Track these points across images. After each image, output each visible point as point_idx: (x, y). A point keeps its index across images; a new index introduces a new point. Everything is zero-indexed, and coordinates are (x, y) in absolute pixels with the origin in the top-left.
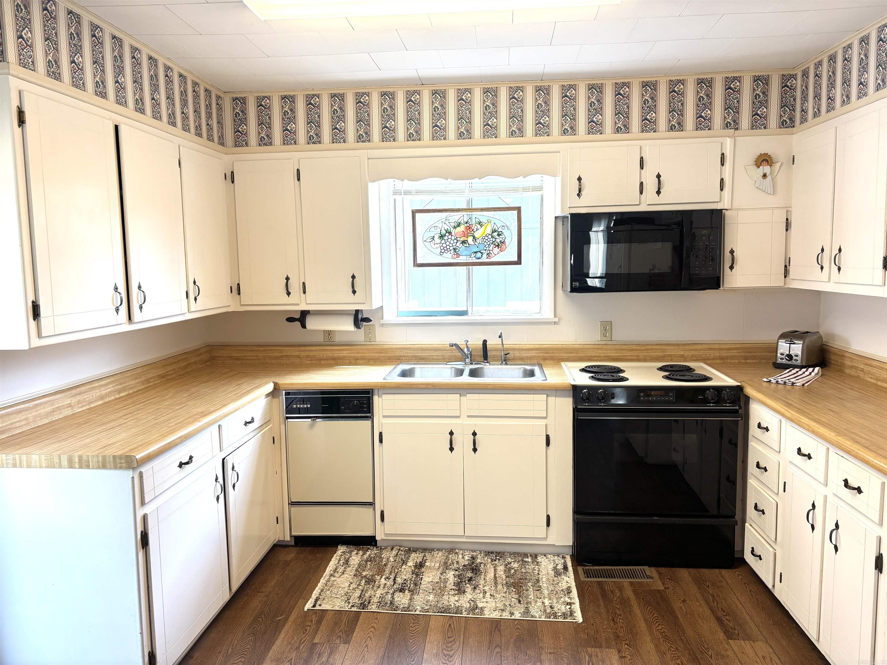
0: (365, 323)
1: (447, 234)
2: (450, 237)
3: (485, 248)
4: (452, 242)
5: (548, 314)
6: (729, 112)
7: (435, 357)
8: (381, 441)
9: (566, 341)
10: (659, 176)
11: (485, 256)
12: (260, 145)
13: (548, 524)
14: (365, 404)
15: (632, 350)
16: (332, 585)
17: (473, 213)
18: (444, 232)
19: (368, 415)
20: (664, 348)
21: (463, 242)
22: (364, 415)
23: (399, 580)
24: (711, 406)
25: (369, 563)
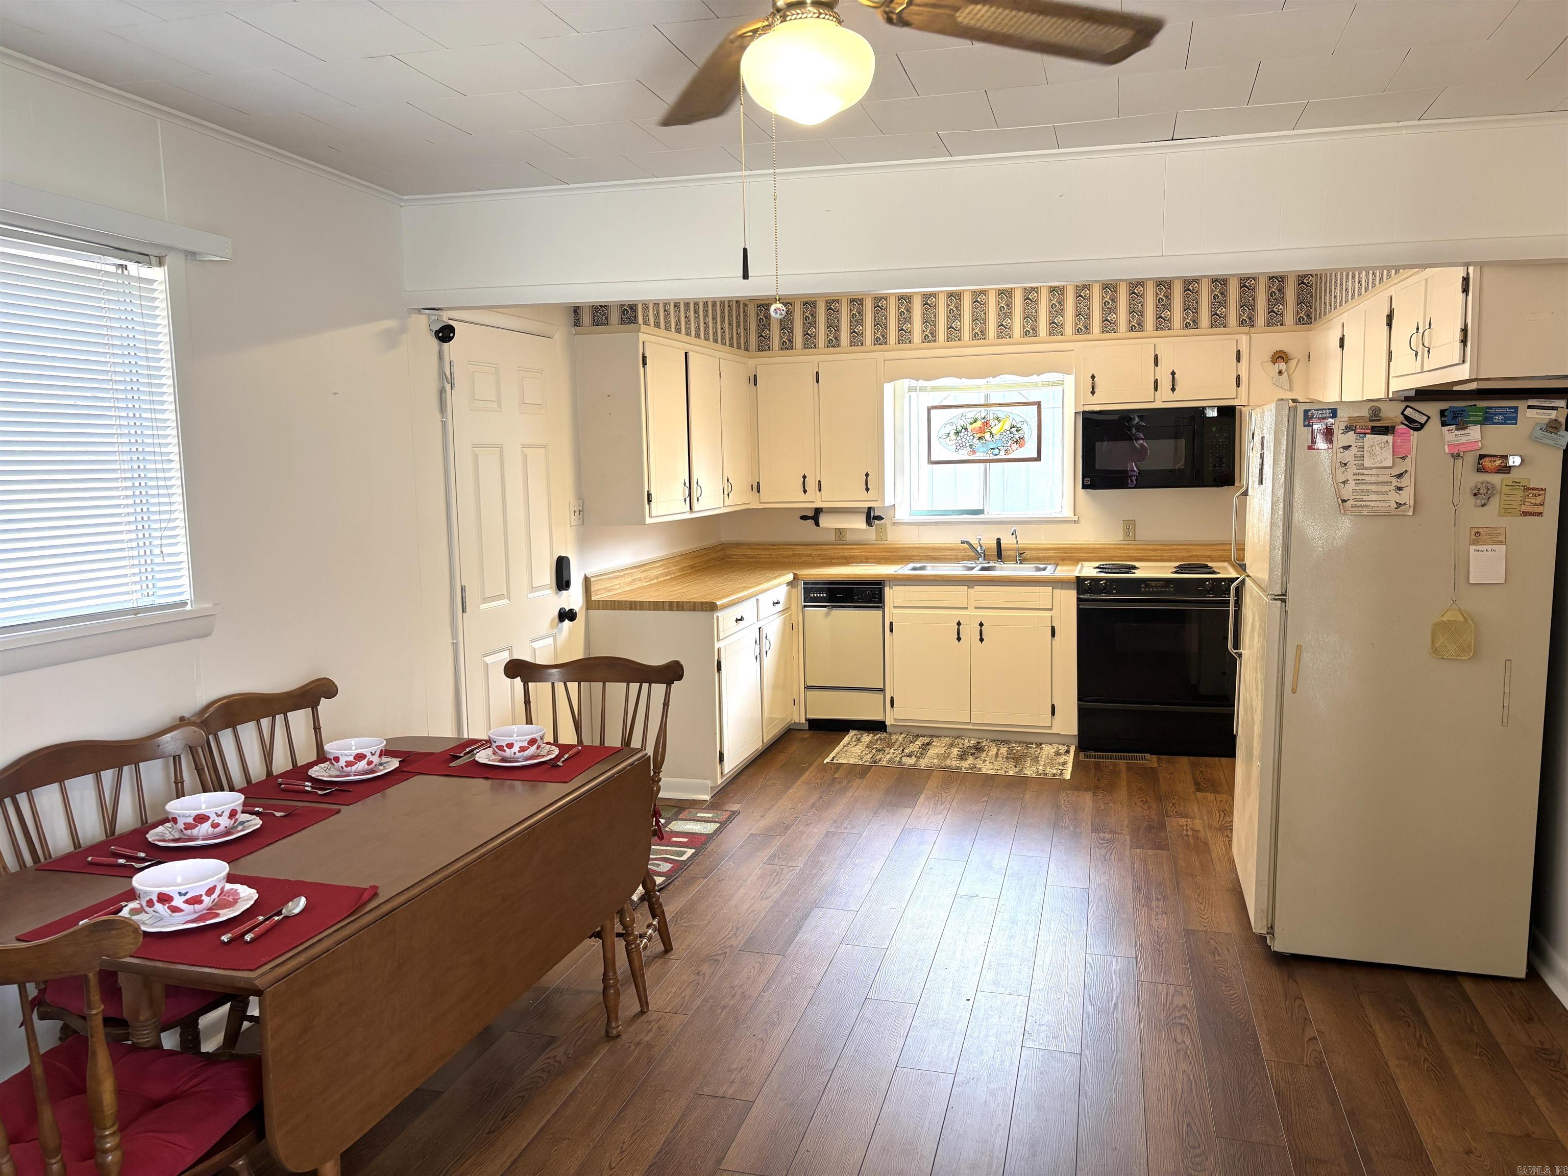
0: (877, 522)
1: (963, 430)
2: (966, 433)
3: (1003, 445)
4: (968, 438)
5: (1068, 513)
6: (1244, 310)
7: (948, 557)
8: (891, 630)
9: (1086, 541)
10: (1173, 373)
11: (1002, 452)
12: (782, 349)
13: (1053, 713)
14: (877, 594)
15: (1156, 550)
16: (846, 751)
17: (992, 408)
18: (959, 428)
19: (880, 605)
20: (1190, 547)
21: (980, 438)
22: (875, 605)
23: (907, 751)
24: (1211, 597)
25: (879, 741)
